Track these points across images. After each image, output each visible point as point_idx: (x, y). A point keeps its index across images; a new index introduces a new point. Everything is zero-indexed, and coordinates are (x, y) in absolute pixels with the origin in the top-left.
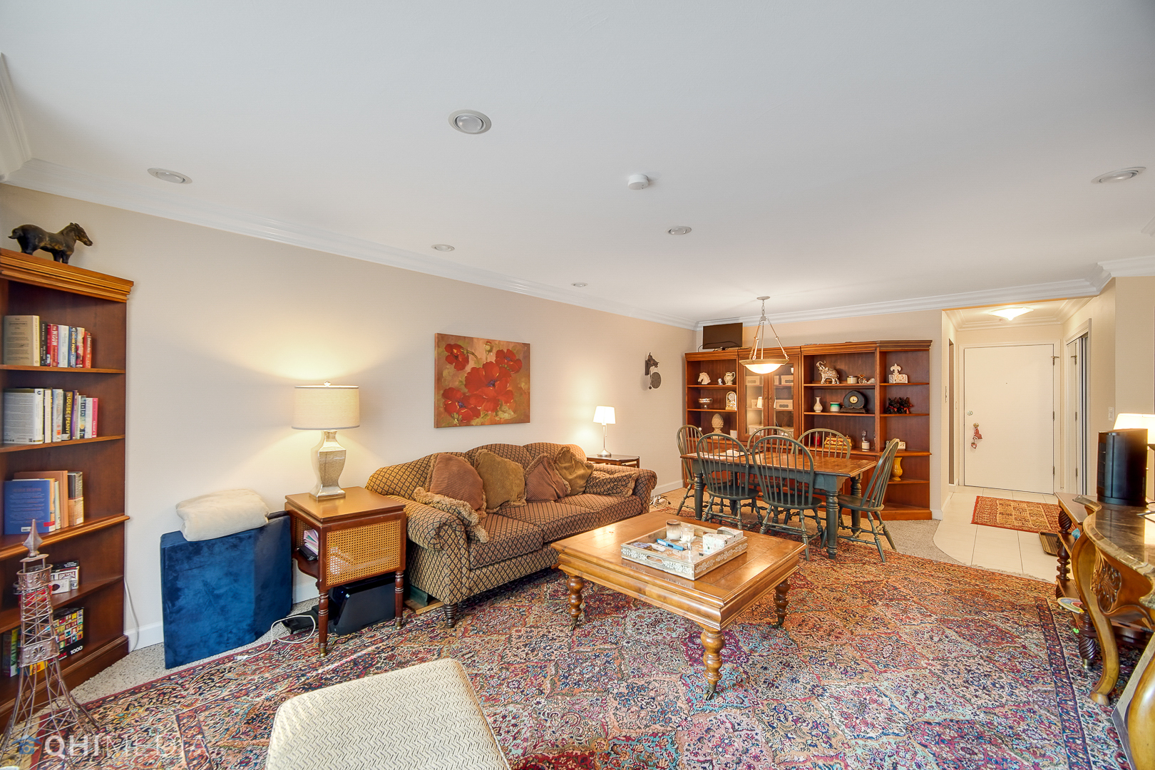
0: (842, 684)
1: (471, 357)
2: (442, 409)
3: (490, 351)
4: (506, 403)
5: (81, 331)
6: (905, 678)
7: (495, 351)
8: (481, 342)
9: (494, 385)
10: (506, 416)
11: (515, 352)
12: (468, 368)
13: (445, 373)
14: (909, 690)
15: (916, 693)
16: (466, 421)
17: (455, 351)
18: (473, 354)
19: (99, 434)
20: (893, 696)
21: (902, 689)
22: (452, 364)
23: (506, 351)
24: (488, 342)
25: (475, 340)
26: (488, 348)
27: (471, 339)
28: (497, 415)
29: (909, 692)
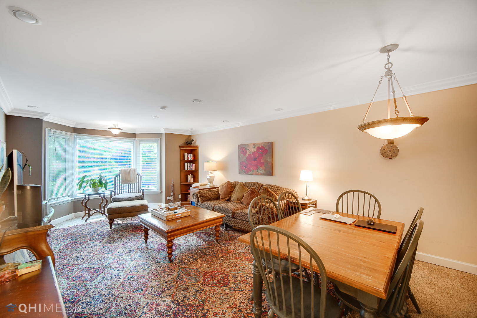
0: (131, 264)
1: (248, 150)
2: (240, 168)
3: (254, 148)
4: (261, 167)
5: (192, 154)
6: (119, 280)
7: (256, 147)
8: (251, 145)
9: (256, 160)
10: (261, 172)
11: (264, 146)
12: (247, 155)
13: (240, 157)
14: (114, 277)
15: (112, 278)
16: (247, 173)
17: (243, 149)
18: (249, 149)
19: (195, 169)
20: (116, 272)
21: (116, 276)
22: (242, 154)
23: (260, 147)
24: (254, 144)
25: (249, 145)
26: (254, 146)
27: (248, 144)
28: (257, 171)
29: (114, 276)
